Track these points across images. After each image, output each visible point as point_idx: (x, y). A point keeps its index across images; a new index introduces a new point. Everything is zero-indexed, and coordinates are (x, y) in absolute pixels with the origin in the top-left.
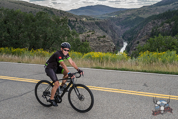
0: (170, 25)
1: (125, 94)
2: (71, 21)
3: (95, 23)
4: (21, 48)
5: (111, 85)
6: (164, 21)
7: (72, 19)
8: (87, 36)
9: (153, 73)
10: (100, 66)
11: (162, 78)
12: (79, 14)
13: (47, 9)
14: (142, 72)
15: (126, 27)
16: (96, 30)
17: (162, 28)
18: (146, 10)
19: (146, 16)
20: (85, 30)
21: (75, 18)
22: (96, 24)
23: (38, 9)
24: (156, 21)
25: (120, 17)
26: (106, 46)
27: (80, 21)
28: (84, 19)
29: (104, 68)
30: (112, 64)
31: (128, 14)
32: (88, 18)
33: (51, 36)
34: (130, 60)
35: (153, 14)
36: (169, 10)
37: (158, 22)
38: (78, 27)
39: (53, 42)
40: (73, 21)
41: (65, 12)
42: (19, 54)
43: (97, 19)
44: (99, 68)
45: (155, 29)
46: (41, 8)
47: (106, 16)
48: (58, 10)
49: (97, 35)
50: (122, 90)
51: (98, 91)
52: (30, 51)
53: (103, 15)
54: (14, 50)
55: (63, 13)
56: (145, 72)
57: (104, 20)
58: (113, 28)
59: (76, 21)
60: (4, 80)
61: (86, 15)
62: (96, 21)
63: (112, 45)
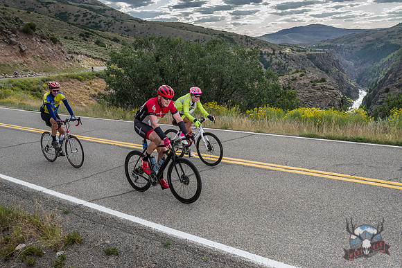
1: (363, 184)
2: (265, 54)
3: (306, 56)
5: (336, 168)
7: (266, 50)
8: (292, 80)
10: (317, 133)
12: (278, 42)
13: (223, 35)
15: (364, 62)
16: (308, 69)
20: (288, 69)
21: (271, 48)
22: (309, 59)
23: (209, 36)
25: (354, 45)
26: (327, 97)
27: (280, 53)
28: (287, 50)
29: (323, 136)
30: (339, 129)
31: (369, 38)
32: (295, 49)
33: (231, 80)
34: (371, 122)
38: (276, 64)
39: (234, 91)
40: (268, 54)
41: (255, 39)
43: (311, 50)
44: (314, 136)
46: (214, 34)
47: (326, 43)
48: (242, 36)
49: (309, 77)
50: (357, 177)
51: (313, 176)
53: (321, 41)
55: (250, 40)
57: (324, 51)
58: (339, 64)
59: (274, 54)
61: (292, 43)
62: (307, 53)
63: (336, 95)
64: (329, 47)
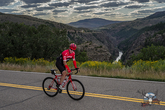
0: (163, 36)
1: (119, 100)
2: (71, 33)
3: (92, 34)
4: (24, 57)
5: (106, 92)
6: (157, 32)
7: (72, 31)
8: (85, 47)
9: (146, 80)
10: (97, 74)
11: (154, 85)
12: (77, 27)
13: (48, 22)
14: (136, 80)
15: (121, 38)
16: (93, 41)
17: (154, 38)
18: (140, 22)
19: (140, 28)
20: (83, 41)
21: (74, 30)
22: (94, 36)
23: (40, 23)
24: (149, 32)
25: (116, 29)
26: (103, 55)
27: (79, 32)
28: (82, 31)
29: (100, 75)
30: (108, 72)
31: (124, 26)
32: (86, 30)
33: (52, 46)
34: (124, 68)
35: (146, 26)
36: (161, 22)
37: (151, 33)
38: (76, 38)
39: (53, 52)
40: (73, 33)
41: (65, 25)
42: (22, 63)
43: (95, 31)
44: (95, 76)
45: (148, 40)
46: (43, 22)
47: (102, 28)
48: (59, 23)
49: (94, 45)
50: (116, 97)
51: (94, 97)
52: (32, 60)
53: (100, 27)
54: (18, 60)
55: (63, 26)
56: (139, 79)
57: (101, 32)
58: (109, 38)
59: (75, 33)
60: (8, 87)
61: (84, 27)
62: (93, 32)
63: (108, 55)
64: (104, 30)
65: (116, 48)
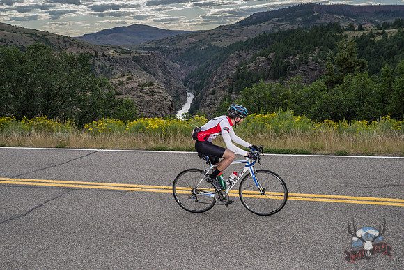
0: (268, 59)
3: (131, 58)
6: (257, 52)
8: (119, 84)
12: (101, 43)
13: (36, 34)
15: (190, 64)
16: (134, 72)
17: (253, 64)
18: (224, 32)
19: (225, 44)
20: (113, 73)
21: (94, 50)
22: (135, 61)
24: (242, 53)
25: (179, 47)
26: (156, 101)
27: (103, 55)
28: (111, 52)
31: (194, 40)
32: (119, 50)
35: (236, 40)
36: (264, 33)
37: (247, 54)
38: (99, 67)
40: (91, 57)
43: (136, 52)
45: (242, 68)
47: (151, 45)
49: (137, 80)
53: (146, 43)
55: (68, 41)
57: (149, 53)
58: (165, 66)
59: (96, 56)
61: (115, 44)
63: (165, 99)
64: (154, 49)
65: (181, 85)
